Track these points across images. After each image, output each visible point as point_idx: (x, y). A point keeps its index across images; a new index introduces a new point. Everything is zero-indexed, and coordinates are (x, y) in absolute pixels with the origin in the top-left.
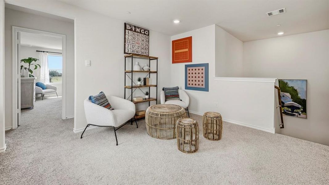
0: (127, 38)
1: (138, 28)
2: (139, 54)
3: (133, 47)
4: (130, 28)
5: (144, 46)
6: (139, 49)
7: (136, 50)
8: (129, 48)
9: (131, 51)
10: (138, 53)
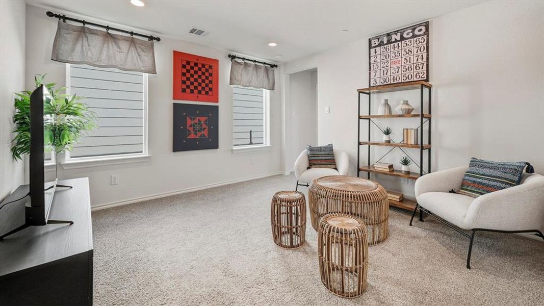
0: (372, 62)
1: (396, 33)
2: (400, 81)
3: (385, 74)
4: (377, 43)
5: (412, 62)
6: (400, 72)
7: (392, 77)
8: (376, 77)
9: (382, 81)
10: (396, 82)
